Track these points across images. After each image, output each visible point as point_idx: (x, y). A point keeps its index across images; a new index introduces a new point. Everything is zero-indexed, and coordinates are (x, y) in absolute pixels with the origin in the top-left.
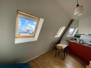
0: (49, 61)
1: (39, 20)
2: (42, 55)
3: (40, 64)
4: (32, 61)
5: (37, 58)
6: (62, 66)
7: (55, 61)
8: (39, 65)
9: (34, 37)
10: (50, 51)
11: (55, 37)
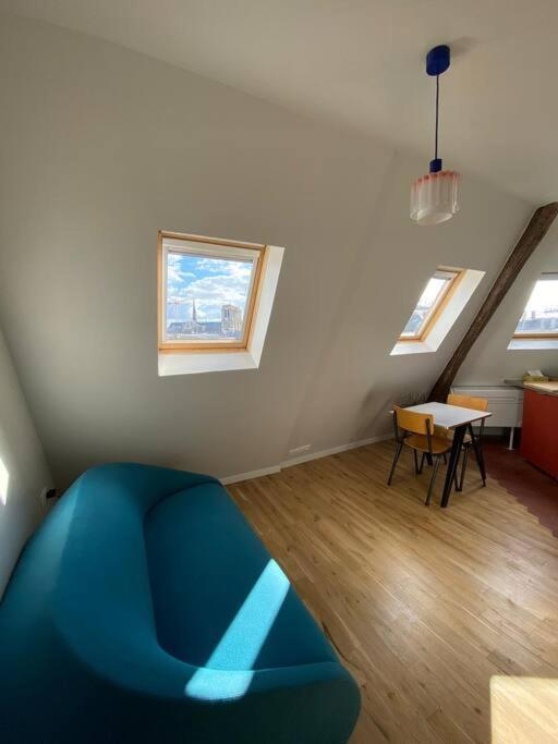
0: (341, 497)
1: (263, 251)
2: (304, 463)
3: (284, 506)
4: (243, 485)
5: (268, 476)
6: (418, 531)
7: (379, 504)
8: (279, 509)
9: (244, 347)
10: (362, 449)
11: (394, 352)
